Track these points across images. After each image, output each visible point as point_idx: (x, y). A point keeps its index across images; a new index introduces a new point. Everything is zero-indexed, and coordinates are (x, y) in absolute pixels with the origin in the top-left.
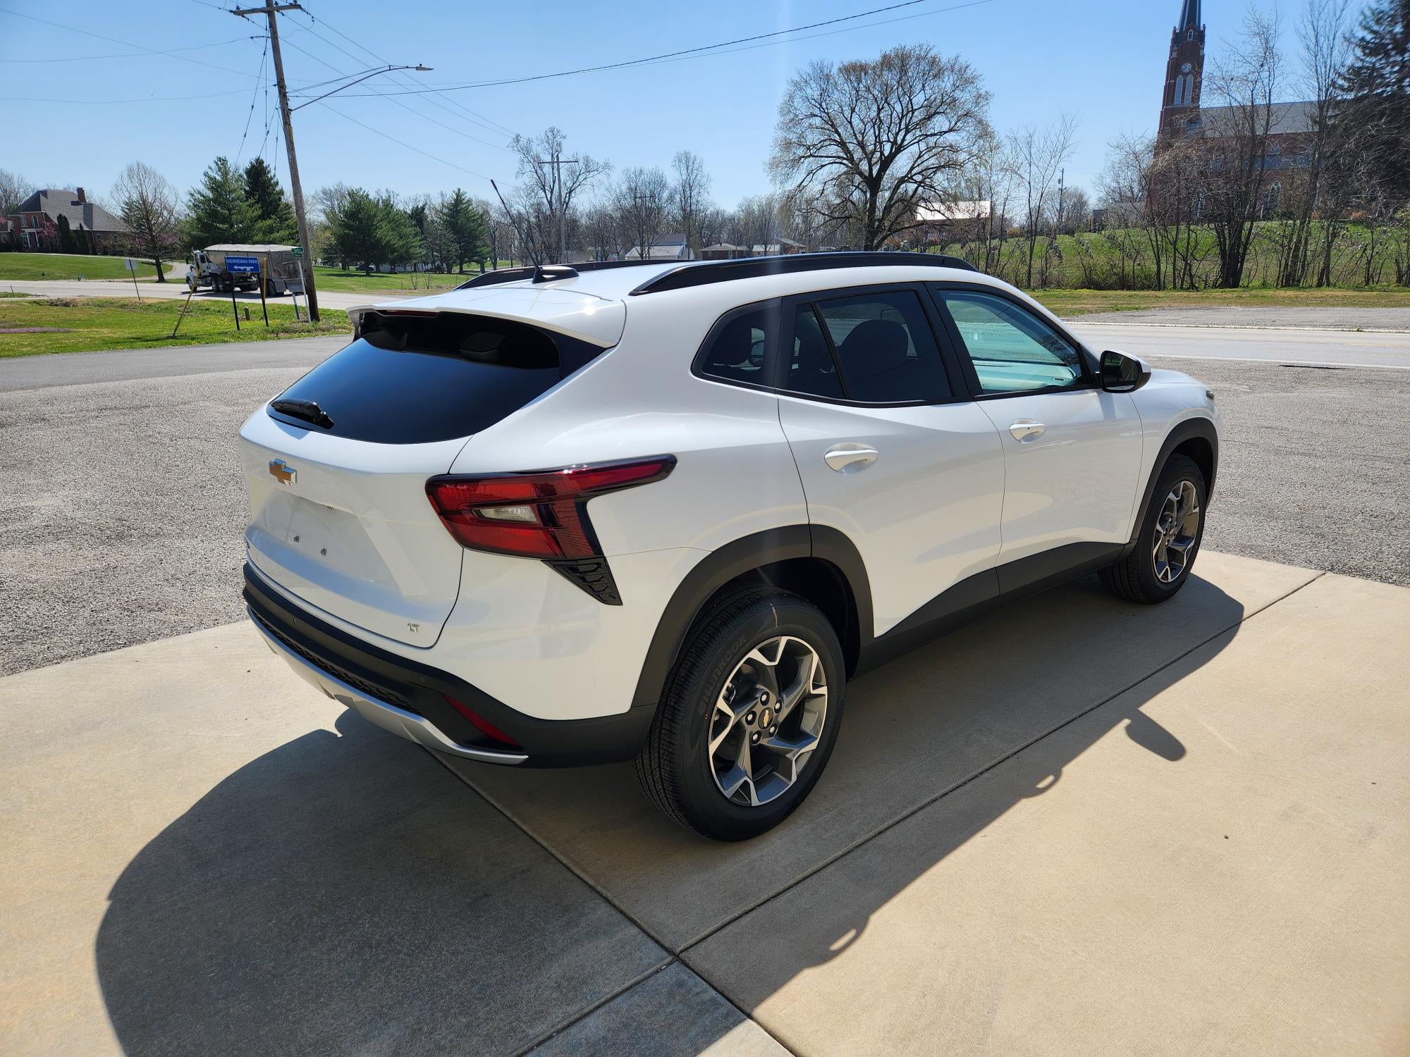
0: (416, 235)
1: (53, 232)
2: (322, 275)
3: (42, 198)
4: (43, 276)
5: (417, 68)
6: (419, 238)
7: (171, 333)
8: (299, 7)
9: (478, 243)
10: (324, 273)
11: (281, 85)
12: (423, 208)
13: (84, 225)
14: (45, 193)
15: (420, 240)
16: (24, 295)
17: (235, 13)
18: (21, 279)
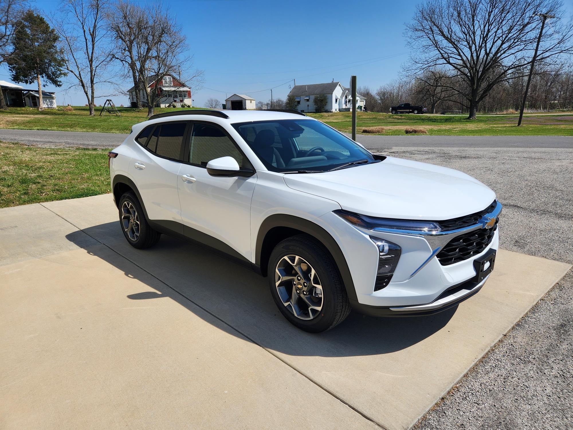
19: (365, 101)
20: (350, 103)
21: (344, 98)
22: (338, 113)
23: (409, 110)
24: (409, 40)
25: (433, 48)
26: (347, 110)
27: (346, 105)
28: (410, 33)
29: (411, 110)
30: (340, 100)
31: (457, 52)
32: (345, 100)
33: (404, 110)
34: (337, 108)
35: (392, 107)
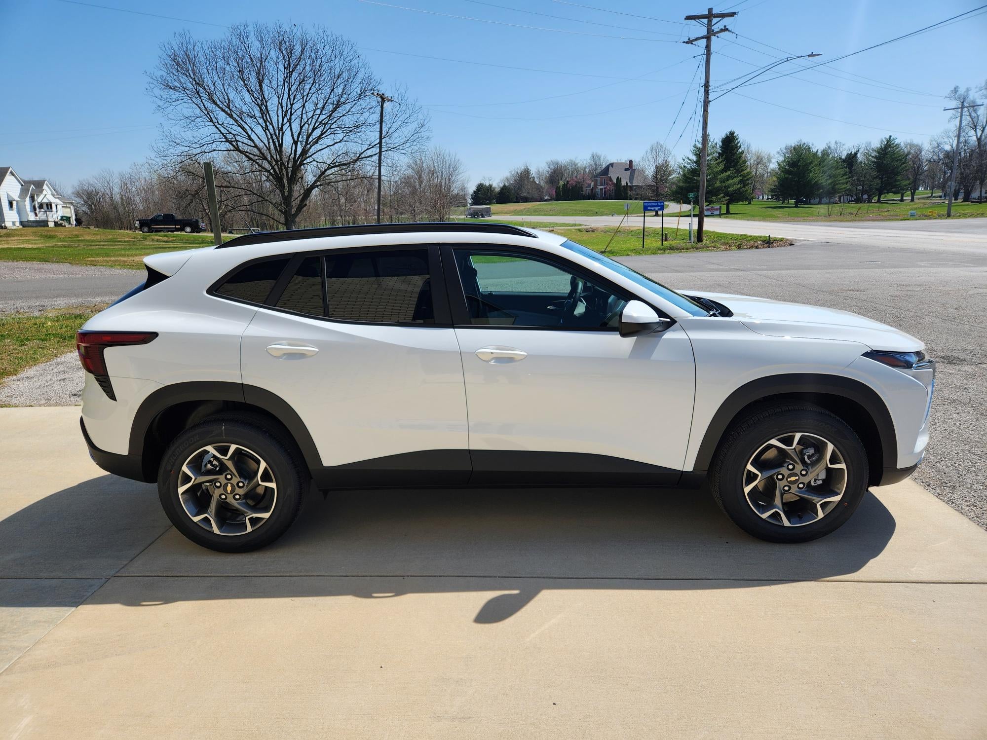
0: (844, 175)
1: (612, 187)
2: (762, 208)
3: (610, 167)
4: (596, 214)
5: (809, 56)
6: (845, 177)
7: (603, 250)
8: (727, 29)
9: (899, 178)
10: (766, 206)
11: (707, 86)
12: (856, 154)
13: (628, 182)
14: (612, 165)
15: (846, 179)
16: (580, 225)
17: (687, 43)
18: (587, 216)
19: (72, 208)
20: (42, 210)
21: (28, 200)
22: (20, 230)
23: (174, 227)
24: (161, 103)
25: (203, 121)
26: (42, 224)
27: (36, 214)
28: (157, 91)
29: (179, 227)
30: (21, 204)
31: (245, 134)
32: (31, 204)
33: (166, 226)
34: (16, 218)
35: (140, 221)
